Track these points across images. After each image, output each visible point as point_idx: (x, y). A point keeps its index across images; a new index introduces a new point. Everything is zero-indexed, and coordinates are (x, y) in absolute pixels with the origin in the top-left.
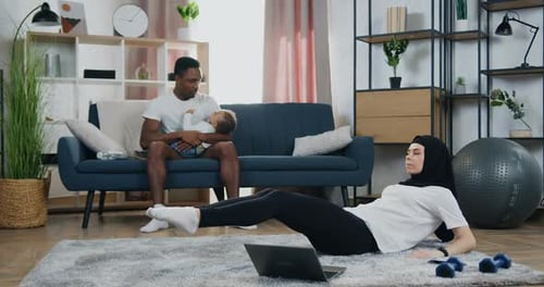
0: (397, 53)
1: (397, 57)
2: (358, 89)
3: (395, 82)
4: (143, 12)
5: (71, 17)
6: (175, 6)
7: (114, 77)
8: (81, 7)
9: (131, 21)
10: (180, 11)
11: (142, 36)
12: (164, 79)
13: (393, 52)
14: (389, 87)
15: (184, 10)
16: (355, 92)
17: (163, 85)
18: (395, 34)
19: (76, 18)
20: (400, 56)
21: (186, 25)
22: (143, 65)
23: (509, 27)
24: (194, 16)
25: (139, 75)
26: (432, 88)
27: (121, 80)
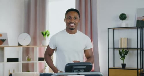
0: (124, 55)
1: (124, 56)
2: (109, 67)
3: (124, 65)
4: (29, 35)
5: (2, 39)
6: (41, 32)
7: (18, 61)
8: (6, 34)
9: (24, 39)
10: (43, 34)
11: (27, 45)
12: (37, 61)
13: (123, 54)
14: (121, 68)
15: (44, 33)
16: (109, 68)
17: (36, 63)
18: (123, 48)
19: (4, 39)
20: (125, 56)
21: (45, 40)
22: (29, 55)
24: (48, 36)
25: (27, 59)
26: (138, 70)
27: (21, 62)
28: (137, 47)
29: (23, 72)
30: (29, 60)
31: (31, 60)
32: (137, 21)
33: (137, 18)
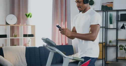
6: (25, 14)
7: (6, 37)
9: (11, 19)
10: (26, 15)
11: (14, 24)
12: (22, 37)
15: (28, 15)
17: (22, 39)
23: (124, 27)
24: (31, 17)
25: (14, 36)
26: (103, 43)
27: (9, 38)
28: (102, 26)
29: (11, 46)
30: (15, 36)
31: (17, 36)
32: (102, 6)
33: (102, 4)
